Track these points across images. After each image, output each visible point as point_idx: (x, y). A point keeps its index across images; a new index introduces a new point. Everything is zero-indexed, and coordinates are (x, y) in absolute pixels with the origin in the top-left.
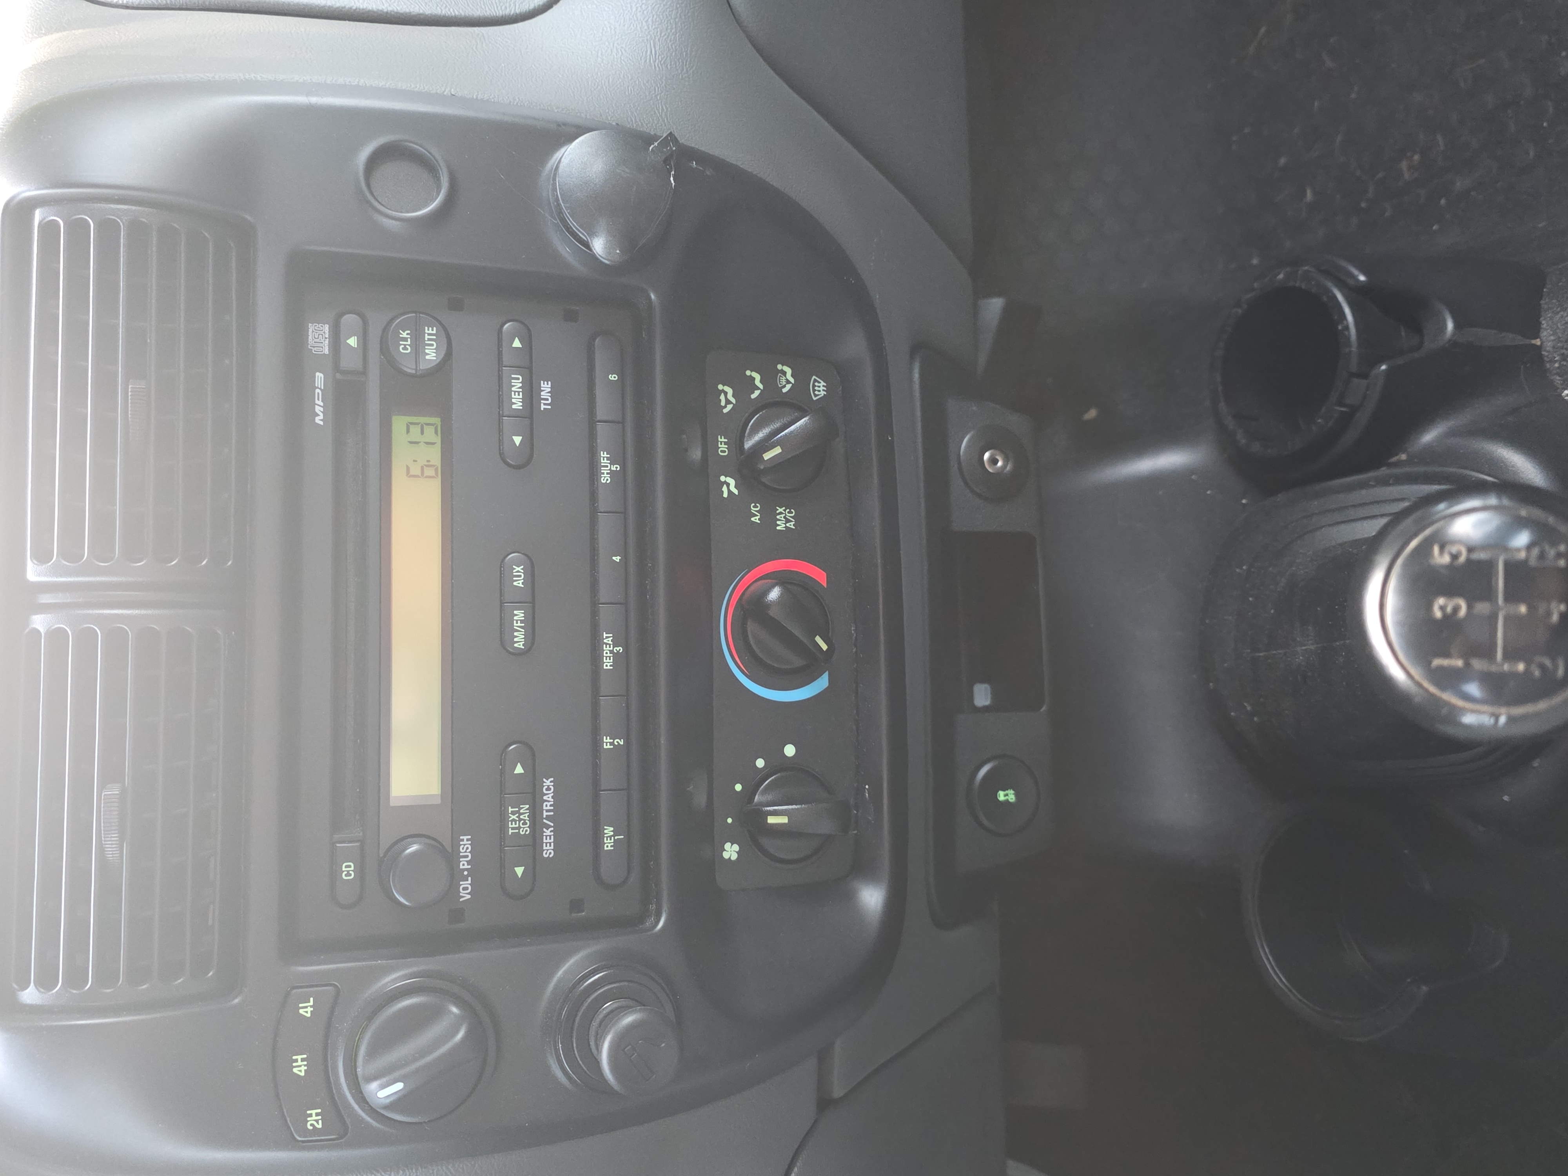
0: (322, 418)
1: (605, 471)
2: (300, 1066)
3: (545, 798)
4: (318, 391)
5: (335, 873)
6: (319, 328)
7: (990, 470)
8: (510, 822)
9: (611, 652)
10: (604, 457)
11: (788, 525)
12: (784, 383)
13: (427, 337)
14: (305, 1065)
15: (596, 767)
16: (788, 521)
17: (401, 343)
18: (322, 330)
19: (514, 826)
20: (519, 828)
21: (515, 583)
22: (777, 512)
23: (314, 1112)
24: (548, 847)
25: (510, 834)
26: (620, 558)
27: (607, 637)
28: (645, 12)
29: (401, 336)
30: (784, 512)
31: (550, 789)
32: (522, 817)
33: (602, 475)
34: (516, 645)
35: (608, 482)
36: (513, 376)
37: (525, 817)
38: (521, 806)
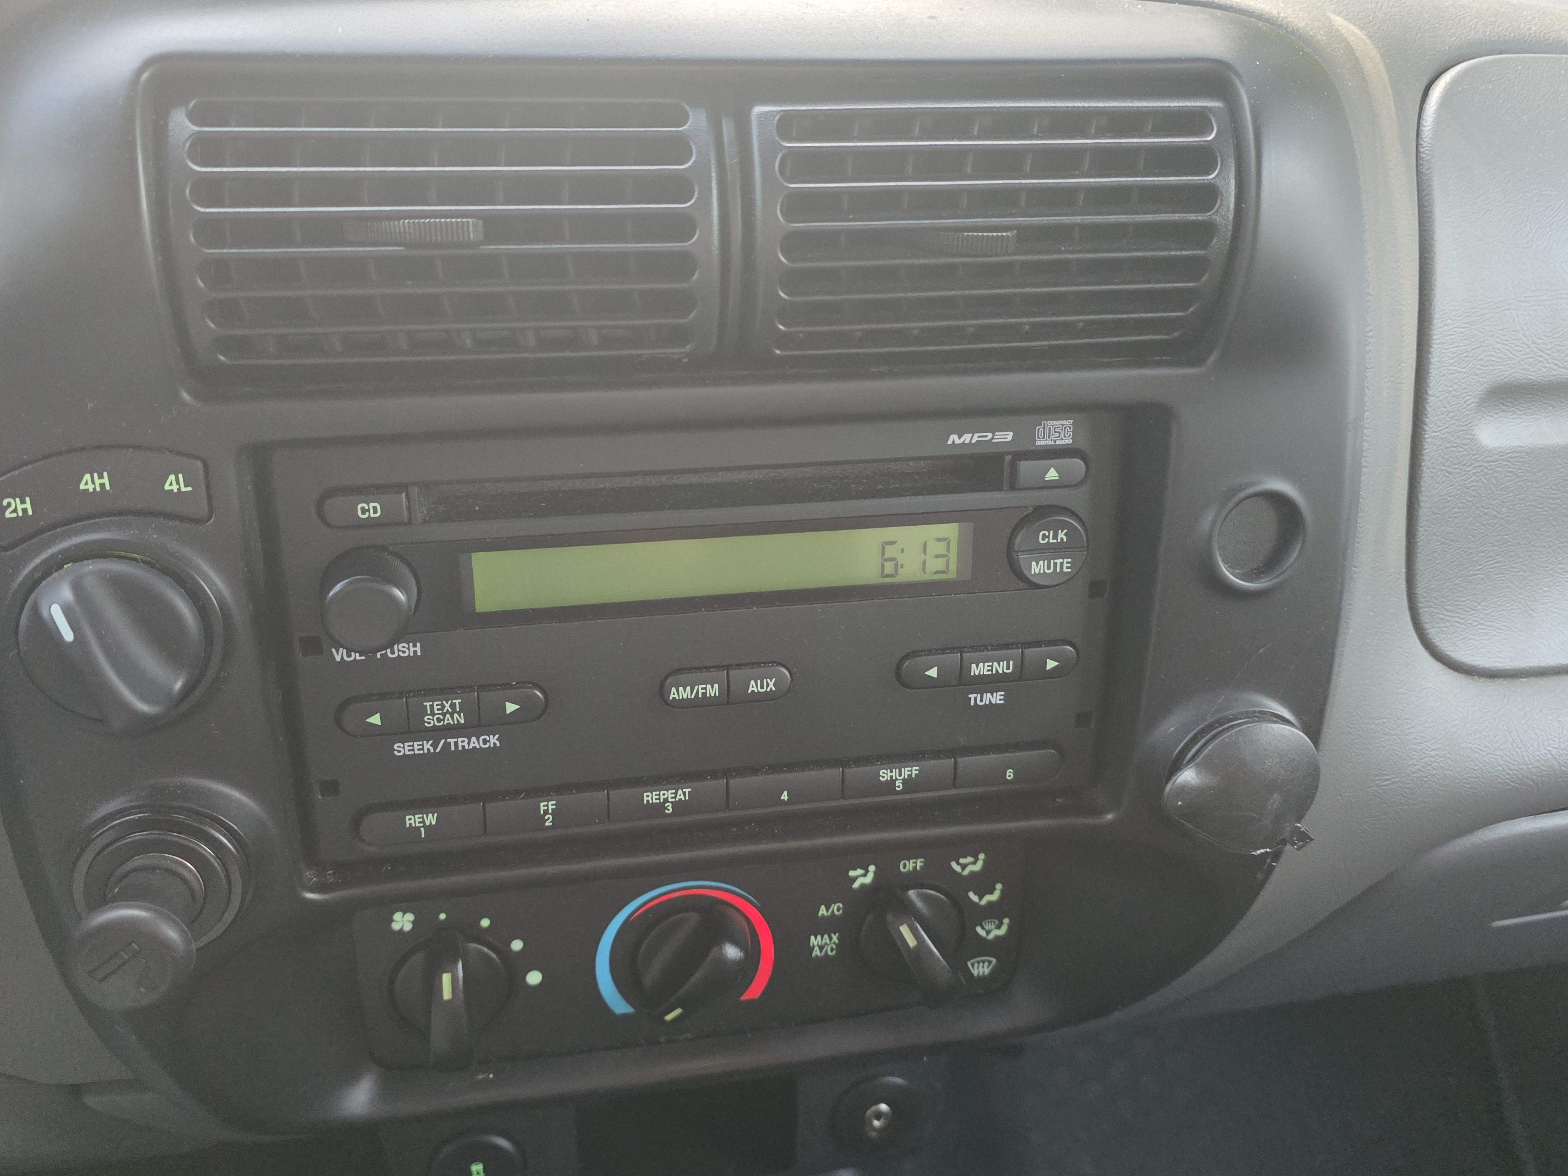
0: (956, 442)
1: (895, 773)
2: (93, 482)
3: (474, 739)
4: (990, 435)
5: (366, 492)
6: (1068, 432)
7: (869, 1112)
8: (440, 702)
9: (666, 800)
10: (911, 771)
11: (817, 948)
12: (987, 928)
13: (1059, 561)
14: (95, 489)
15: (514, 794)
16: (821, 948)
17: (1052, 532)
18: (1065, 436)
19: (436, 707)
20: (433, 714)
21: (753, 682)
22: (832, 935)
23: (28, 505)
24: (407, 748)
25: (425, 704)
26: (786, 800)
27: (684, 794)
28: (1429, 767)
29: (1060, 531)
30: (832, 941)
31: (485, 743)
32: (448, 716)
33: (889, 770)
34: (674, 689)
35: (881, 778)
36: (1011, 662)
37: (448, 720)
38: (462, 714)
